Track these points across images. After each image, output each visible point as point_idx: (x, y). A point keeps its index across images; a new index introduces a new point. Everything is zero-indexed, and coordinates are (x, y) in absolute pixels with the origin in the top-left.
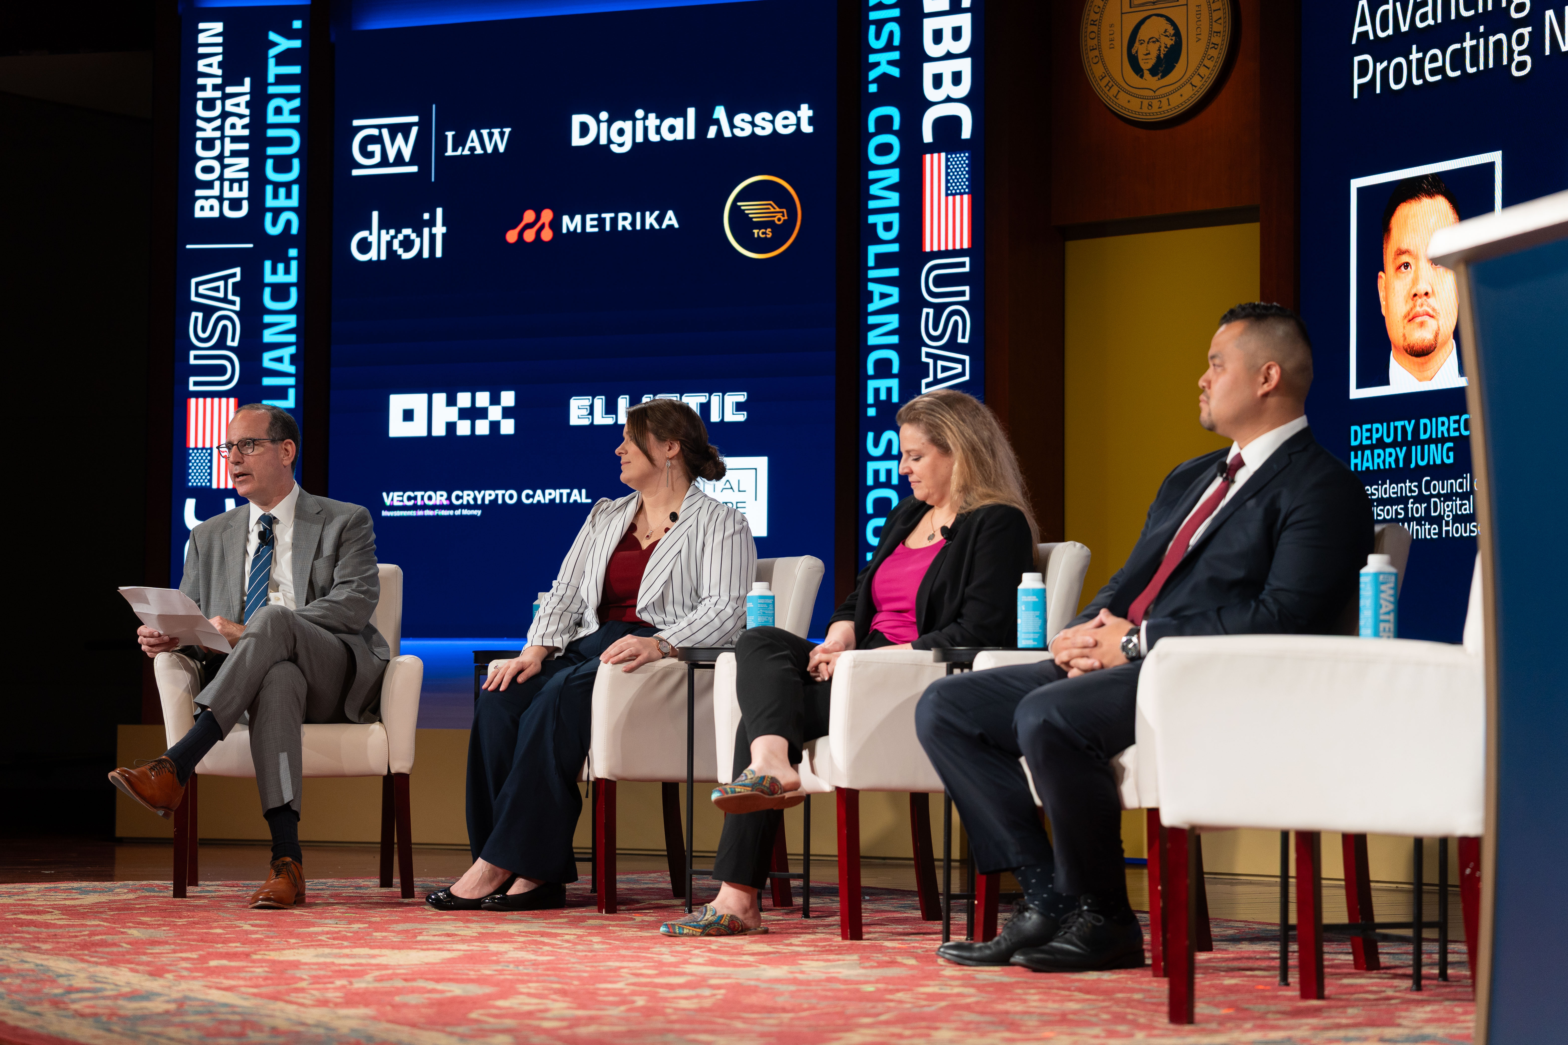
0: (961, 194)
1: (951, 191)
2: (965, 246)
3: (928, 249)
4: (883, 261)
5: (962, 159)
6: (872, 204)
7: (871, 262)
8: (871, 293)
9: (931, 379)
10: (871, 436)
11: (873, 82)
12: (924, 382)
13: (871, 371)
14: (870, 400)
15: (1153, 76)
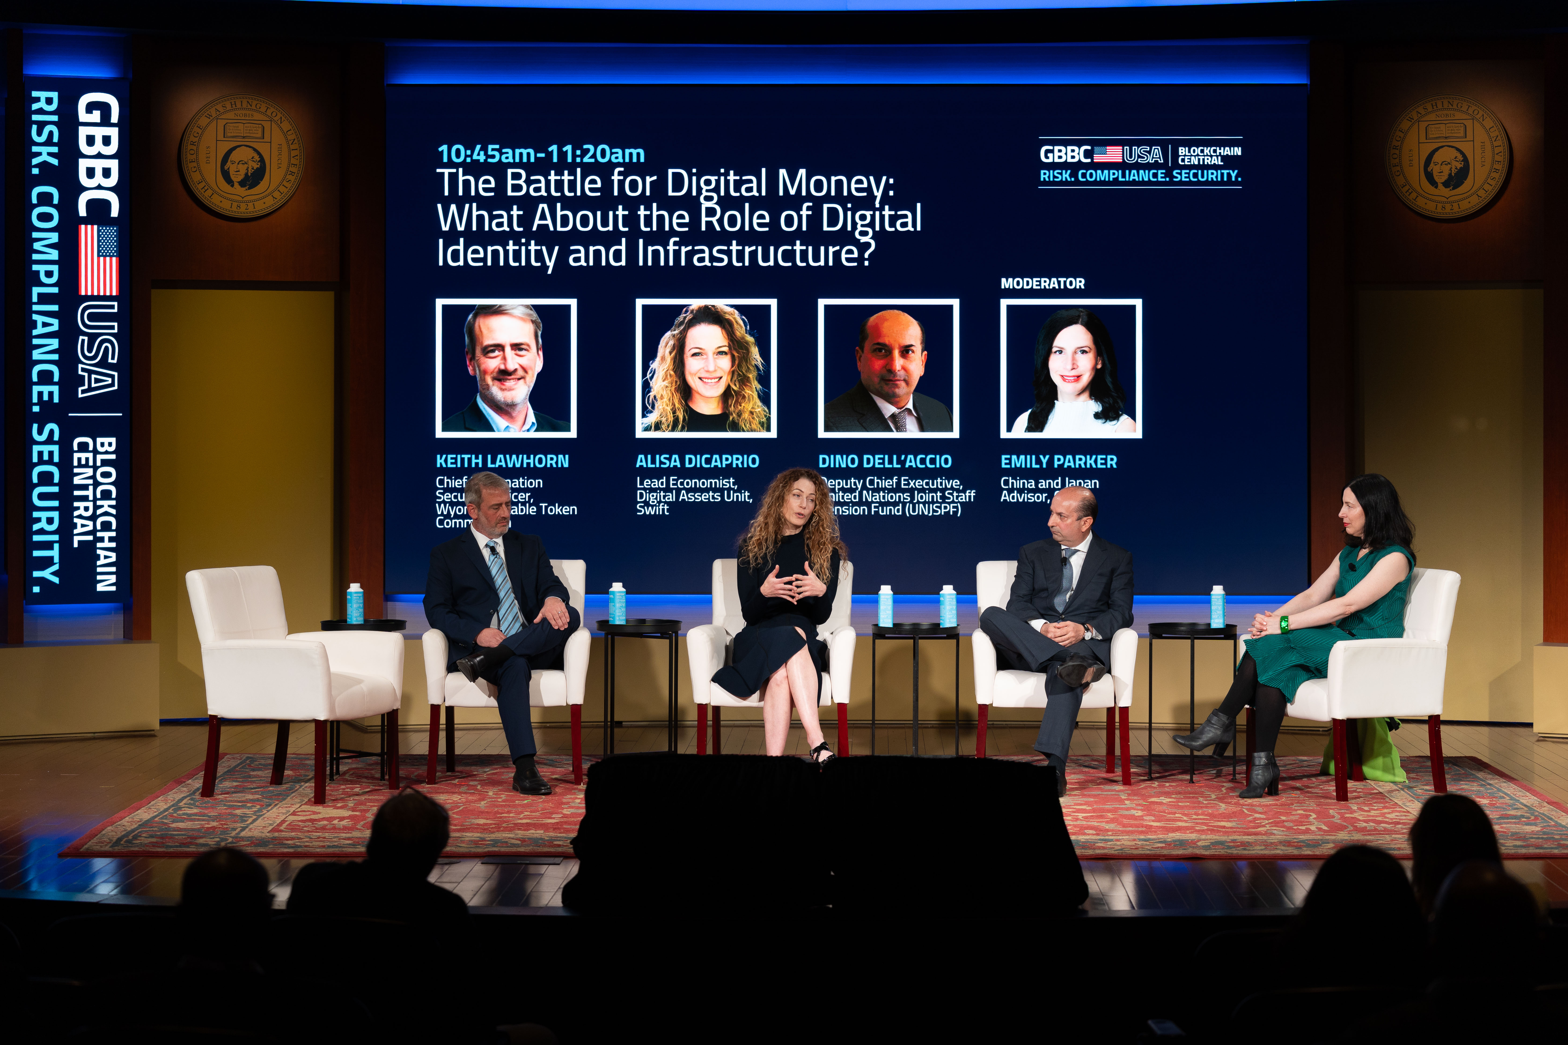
0: (111, 257)
1: (103, 253)
2: (114, 294)
3: (83, 293)
4: (44, 299)
5: (112, 232)
6: (35, 257)
7: (35, 299)
8: (35, 322)
9: (86, 387)
10: (35, 427)
11: (36, 166)
12: (80, 389)
13: (35, 378)
14: (35, 399)
15: (242, 187)
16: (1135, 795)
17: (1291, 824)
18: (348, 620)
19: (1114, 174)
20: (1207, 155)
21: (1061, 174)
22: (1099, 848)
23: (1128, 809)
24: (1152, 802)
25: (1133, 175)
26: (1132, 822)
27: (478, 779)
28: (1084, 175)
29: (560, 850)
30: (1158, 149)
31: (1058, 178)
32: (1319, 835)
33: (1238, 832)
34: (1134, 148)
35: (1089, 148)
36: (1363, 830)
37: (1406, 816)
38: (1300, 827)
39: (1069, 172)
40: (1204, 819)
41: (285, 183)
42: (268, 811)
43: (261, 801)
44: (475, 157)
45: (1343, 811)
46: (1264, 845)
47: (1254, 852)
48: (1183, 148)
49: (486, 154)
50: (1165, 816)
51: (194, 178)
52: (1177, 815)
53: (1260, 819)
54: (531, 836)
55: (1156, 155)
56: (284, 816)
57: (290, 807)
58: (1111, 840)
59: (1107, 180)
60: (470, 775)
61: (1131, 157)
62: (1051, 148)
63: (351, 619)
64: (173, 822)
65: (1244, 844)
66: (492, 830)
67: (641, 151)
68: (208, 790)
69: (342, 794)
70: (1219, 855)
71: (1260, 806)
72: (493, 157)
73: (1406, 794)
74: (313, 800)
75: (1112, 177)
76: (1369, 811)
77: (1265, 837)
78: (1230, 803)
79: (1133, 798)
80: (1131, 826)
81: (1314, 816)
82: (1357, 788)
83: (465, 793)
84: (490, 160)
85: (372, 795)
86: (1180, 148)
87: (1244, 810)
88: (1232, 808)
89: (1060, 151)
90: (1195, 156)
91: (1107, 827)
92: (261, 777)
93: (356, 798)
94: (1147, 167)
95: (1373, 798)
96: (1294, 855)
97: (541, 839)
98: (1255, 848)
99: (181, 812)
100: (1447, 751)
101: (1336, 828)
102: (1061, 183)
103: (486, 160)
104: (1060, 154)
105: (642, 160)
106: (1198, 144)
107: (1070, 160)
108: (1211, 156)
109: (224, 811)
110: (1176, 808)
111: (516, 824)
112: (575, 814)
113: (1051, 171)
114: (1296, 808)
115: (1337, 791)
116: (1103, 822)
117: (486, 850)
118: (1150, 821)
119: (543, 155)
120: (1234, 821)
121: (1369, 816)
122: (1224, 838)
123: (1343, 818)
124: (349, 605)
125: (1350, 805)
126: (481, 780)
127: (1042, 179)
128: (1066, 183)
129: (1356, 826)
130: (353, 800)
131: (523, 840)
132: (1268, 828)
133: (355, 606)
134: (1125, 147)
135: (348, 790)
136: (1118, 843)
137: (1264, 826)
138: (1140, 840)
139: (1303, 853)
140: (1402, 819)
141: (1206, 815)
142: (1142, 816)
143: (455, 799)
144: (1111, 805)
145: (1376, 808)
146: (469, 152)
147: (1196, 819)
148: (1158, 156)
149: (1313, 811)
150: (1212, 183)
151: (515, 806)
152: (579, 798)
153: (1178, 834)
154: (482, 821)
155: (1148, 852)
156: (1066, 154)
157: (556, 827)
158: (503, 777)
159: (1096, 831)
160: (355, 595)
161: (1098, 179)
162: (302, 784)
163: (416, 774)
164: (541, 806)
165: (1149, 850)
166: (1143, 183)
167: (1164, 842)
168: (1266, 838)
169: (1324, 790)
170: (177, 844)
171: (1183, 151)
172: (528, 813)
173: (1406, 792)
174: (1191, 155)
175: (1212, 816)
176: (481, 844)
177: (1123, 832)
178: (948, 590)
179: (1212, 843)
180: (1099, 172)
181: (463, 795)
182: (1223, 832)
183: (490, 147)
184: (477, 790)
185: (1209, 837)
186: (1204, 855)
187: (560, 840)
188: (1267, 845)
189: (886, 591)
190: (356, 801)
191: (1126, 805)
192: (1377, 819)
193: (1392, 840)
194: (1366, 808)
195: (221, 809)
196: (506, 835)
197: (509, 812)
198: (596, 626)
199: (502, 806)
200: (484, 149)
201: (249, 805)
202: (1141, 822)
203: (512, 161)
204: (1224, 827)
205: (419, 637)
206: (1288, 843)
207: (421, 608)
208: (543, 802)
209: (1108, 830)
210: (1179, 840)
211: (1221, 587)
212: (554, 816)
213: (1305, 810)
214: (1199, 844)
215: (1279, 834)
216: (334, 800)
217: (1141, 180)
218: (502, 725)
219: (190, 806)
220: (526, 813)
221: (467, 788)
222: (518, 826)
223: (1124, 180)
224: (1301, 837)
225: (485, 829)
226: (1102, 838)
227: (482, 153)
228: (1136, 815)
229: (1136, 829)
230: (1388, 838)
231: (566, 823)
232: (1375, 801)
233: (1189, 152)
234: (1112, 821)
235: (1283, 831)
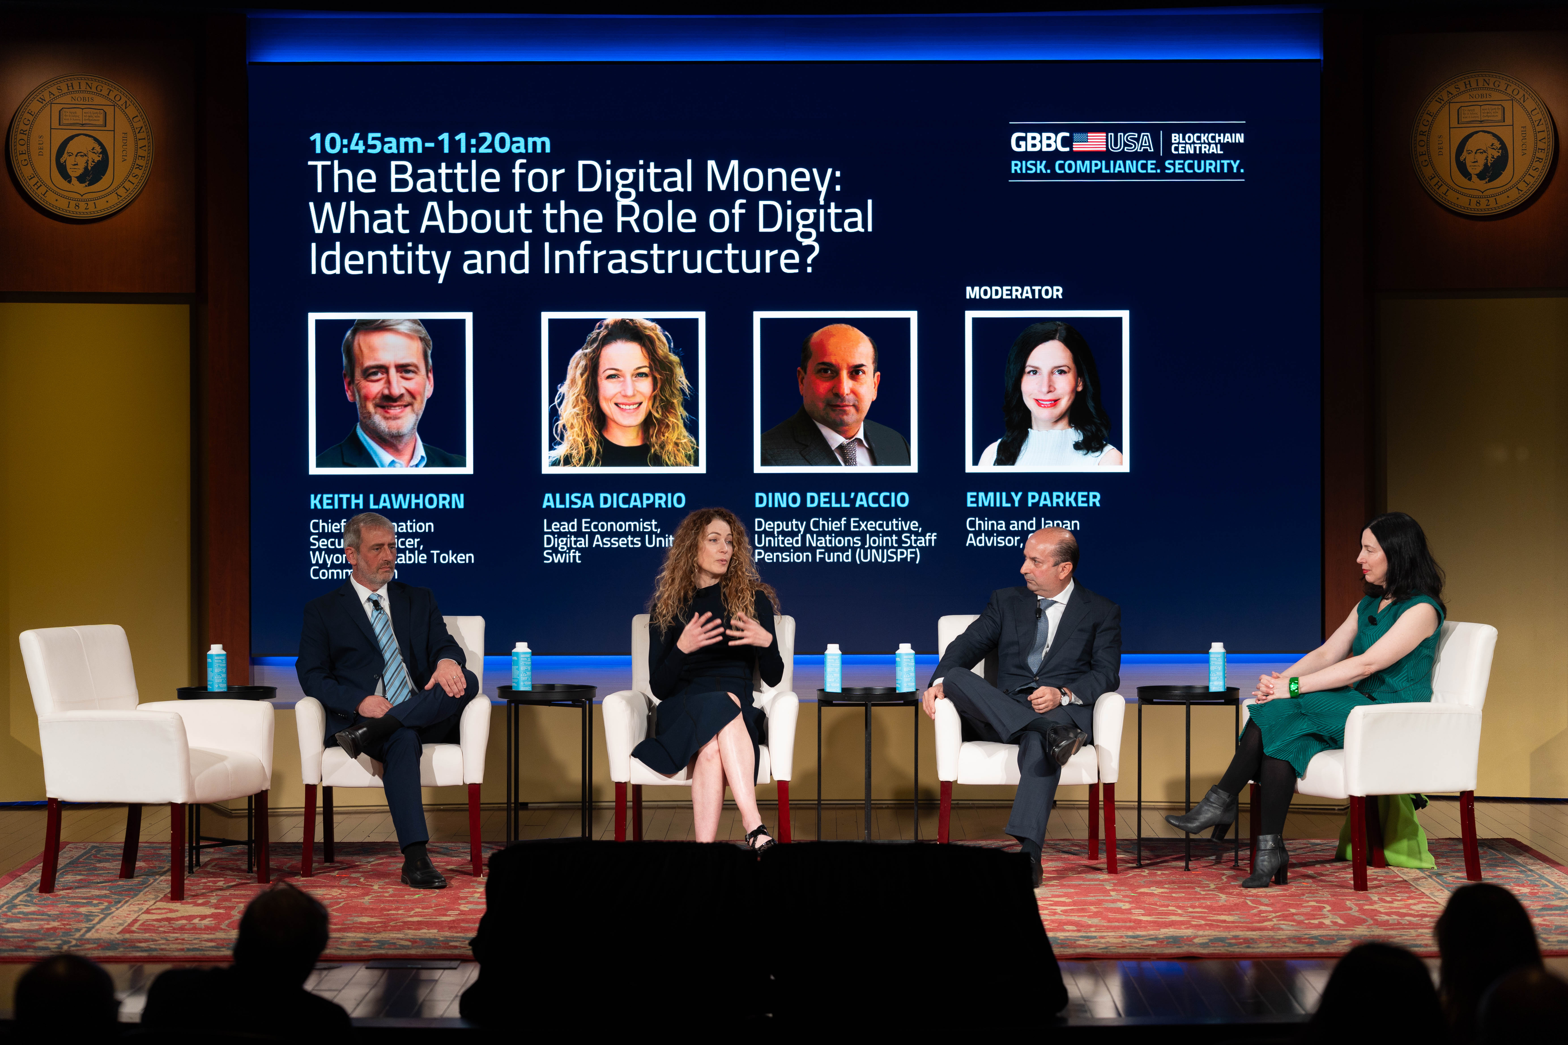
15: (81, 183)
16: (1122, 885)
17: (1302, 918)
18: (209, 687)
19: (1096, 165)
20: (1205, 143)
21: (1035, 165)
22: (1081, 946)
23: (1114, 901)
24: (1141, 893)
25: (1119, 167)
26: (1118, 916)
27: (361, 870)
28: (1062, 167)
29: (456, 952)
30: (1147, 136)
31: (1031, 169)
32: (1334, 930)
33: (1241, 927)
34: (1119, 134)
35: (1067, 134)
36: (1385, 924)
37: (1434, 907)
38: (1312, 921)
39: (1044, 162)
40: (1201, 912)
41: (131, 178)
42: (117, 909)
43: (109, 897)
44: (353, 147)
45: (1361, 902)
46: (1271, 942)
47: (1258, 950)
48: (1177, 135)
49: (365, 144)
50: (1157, 909)
51: (24, 173)
52: (1170, 908)
53: (1266, 912)
54: (424, 936)
55: (1146, 143)
56: (136, 915)
57: (142, 904)
58: (1095, 937)
59: (1088, 171)
60: (351, 867)
61: (1116, 145)
62: (1023, 135)
63: (212, 685)
64: (8, 922)
65: (1248, 941)
66: (378, 930)
67: (547, 140)
68: (47, 885)
69: (203, 889)
70: (1218, 954)
71: (1266, 896)
72: (374, 147)
73: (1434, 883)
74: (169, 895)
75: (1094, 168)
76: (1391, 902)
77: (1271, 933)
78: (1231, 894)
79: (1119, 888)
80: (1118, 921)
81: (1328, 908)
82: (1378, 876)
83: (346, 887)
84: (370, 151)
85: (238, 890)
86: (1173, 135)
87: (1248, 901)
88: (1234, 900)
89: (1034, 138)
90: (1190, 144)
91: (1090, 923)
92: (109, 869)
93: (219, 893)
94: (1136, 156)
95: (1397, 887)
96: (1305, 954)
97: (435, 939)
98: (1260, 945)
99: (16, 911)
100: (1482, 832)
101: (1354, 922)
102: (1035, 176)
103: (365, 151)
104: (1034, 142)
105: (548, 150)
106: (1193, 129)
107: (1045, 149)
108: (1209, 144)
109: (66, 909)
110: (1169, 900)
111: (405, 923)
112: (474, 910)
113: (1024, 162)
114: (1308, 899)
115: (1355, 879)
116: (1085, 916)
117: (372, 952)
118: (1139, 915)
119: (432, 145)
120: (1236, 914)
121: (1391, 908)
122: (1224, 934)
123: (1361, 910)
124: (209, 670)
125: (1369, 895)
126: (365, 872)
127: (1013, 172)
128: (1041, 175)
129: (1376, 920)
130: (216, 895)
131: (414, 941)
132: (1275, 922)
133: (216, 670)
134: (1109, 134)
135: (210, 884)
136: (1103, 941)
137: (1270, 920)
138: (1128, 937)
139: (1315, 951)
140: (1430, 912)
141: (1204, 908)
142: (1130, 909)
143: (335, 894)
144: (1094, 896)
145: (1399, 898)
146: (345, 142)
147: (1192, 912)
148: (1148, 144)
149: (1327, 902)
150: (1211, 175)
151: (404, 902)
152: (479, 892)
153: (1171, 930)
154: (366, 919)
155: (1137, 951)
156: (1041, 142)
157: (452, 926)
158: (390, 868)
159: (1077, 926)
160: (216, 658)
161: (1078, 171)
162: (157, 877)
163: (289, 865)
164: (434, 901)
165: (1139, 948)
166: (1130, 175)
167: (1156, 939)
168: (1273, 934)
169: (1340, 878)
170: (12, 947)
171: (1177, 138)
172: (420, 910)
173: (1434, 880)
174: (1186, 143)
175: (1211, 909)
176: (365, 946)
177: (1108, 928)
178: (905, 649)
179: (1210, 940)
180: (1079, 162)
181: (343, 889)
182: (1223, 927)
183: (371, 135)
184: (360, 883)
185: (1207, 933)
186: (1201, 954)
187: (456, 941)
188: (1274, 941)
189: (833, 650)
190: (219, 897)
191: (1111, 896)
192: (1401, 911)
193: (1418, 936)
194: (1388, 899)
195: (63, 906)
196: (394, 935)
197: (397, 909)
198: (496, 692)
199: (389, 901)
200: (363, 137)
201: (95, 902)
202: (1129, 916)
203: (396, 151)
204: (1225, 921)
205: (292, 706)
206: (1298, 940)
207: (293, 672)
208: (437, 896)
209: (1090, 926)
210: (1172, 937)
211: (1221, 644)
212: (449, 913)
213: (1317, 902)
214: (1196, 941)
215: (1288, 929)
216: (194, 896)
217: (1127, 171)
218: (388, 808)
219: (26, 903)
220: (417, 910)
221: (348, 881)
222: (408, 925)
223: (1108, 171)
224: (1313, 932)
225: (369, 929)
226: (1084, 934)
227: (361, 142)
228: (1124, 908)
229: (1123, 924)
230: (1413, 933)
231: (463, 921)
232: (1398, 890)
233: (1184, 139)
234: (1096, 915)
235: (1292, 925)
